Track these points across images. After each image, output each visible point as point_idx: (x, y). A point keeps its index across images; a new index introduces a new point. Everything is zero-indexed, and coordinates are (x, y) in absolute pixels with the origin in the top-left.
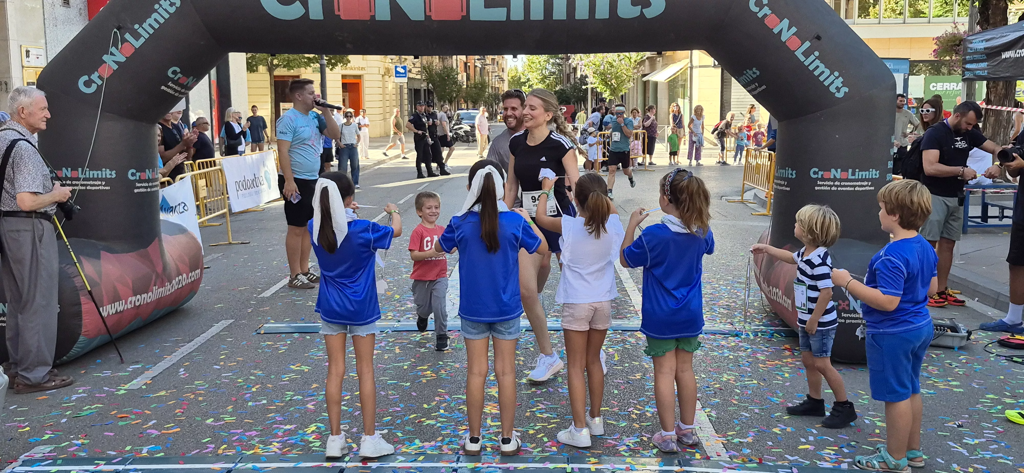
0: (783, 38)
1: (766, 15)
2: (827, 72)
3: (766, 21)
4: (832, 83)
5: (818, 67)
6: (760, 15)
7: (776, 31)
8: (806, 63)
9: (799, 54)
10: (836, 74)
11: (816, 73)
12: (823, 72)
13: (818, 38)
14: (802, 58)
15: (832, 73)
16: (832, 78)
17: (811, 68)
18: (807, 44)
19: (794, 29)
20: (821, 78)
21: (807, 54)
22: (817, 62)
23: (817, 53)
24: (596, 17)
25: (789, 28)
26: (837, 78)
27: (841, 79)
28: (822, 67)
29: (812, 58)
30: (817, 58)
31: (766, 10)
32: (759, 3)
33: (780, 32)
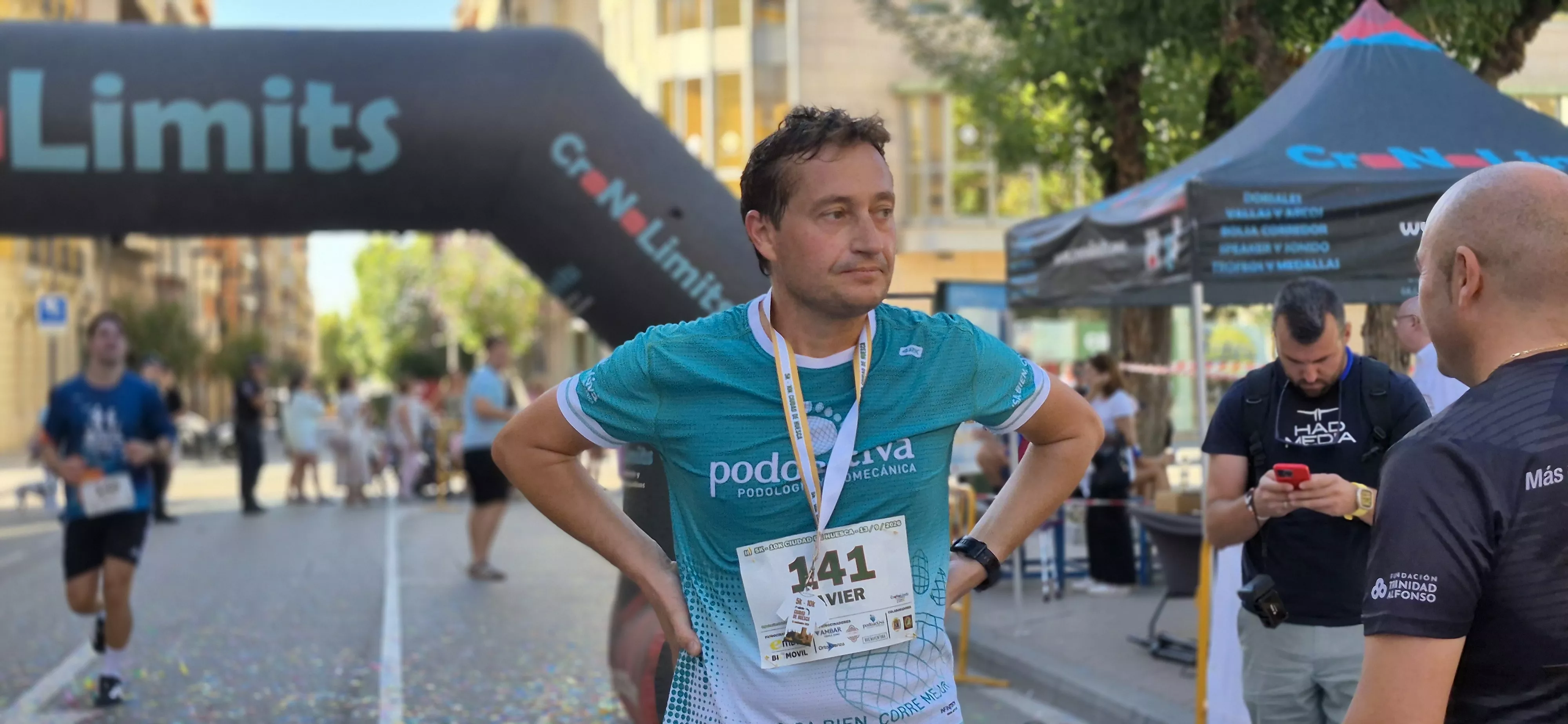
0: (617, 211)
1: (581, 173)
2: (695, 273)
3: (585, 183)
4: (704, 292)
5: (677, 264)
6: (573, 171)
7: (601, 199)
8: (658, 257)
9: (644, 240)
10: (710, 277)
11: (677, 274)
12: (685, 275)
13: (676, 213)
14: (649, 248)
15: (702, 274)
16: (703, 285)
18: (657, 225)
19: (633, 199)
21: (658, 240)
22: (676, 257)
23: (674, 241)
24: (266, 168)
25: (625, 195)
26: (712, 284)
27: (718, 287)
28: (685, 266)
29: (666, 249)
30: (676, 248)
31: (582, 164)
32: (569, 151)
33: (610, 201)
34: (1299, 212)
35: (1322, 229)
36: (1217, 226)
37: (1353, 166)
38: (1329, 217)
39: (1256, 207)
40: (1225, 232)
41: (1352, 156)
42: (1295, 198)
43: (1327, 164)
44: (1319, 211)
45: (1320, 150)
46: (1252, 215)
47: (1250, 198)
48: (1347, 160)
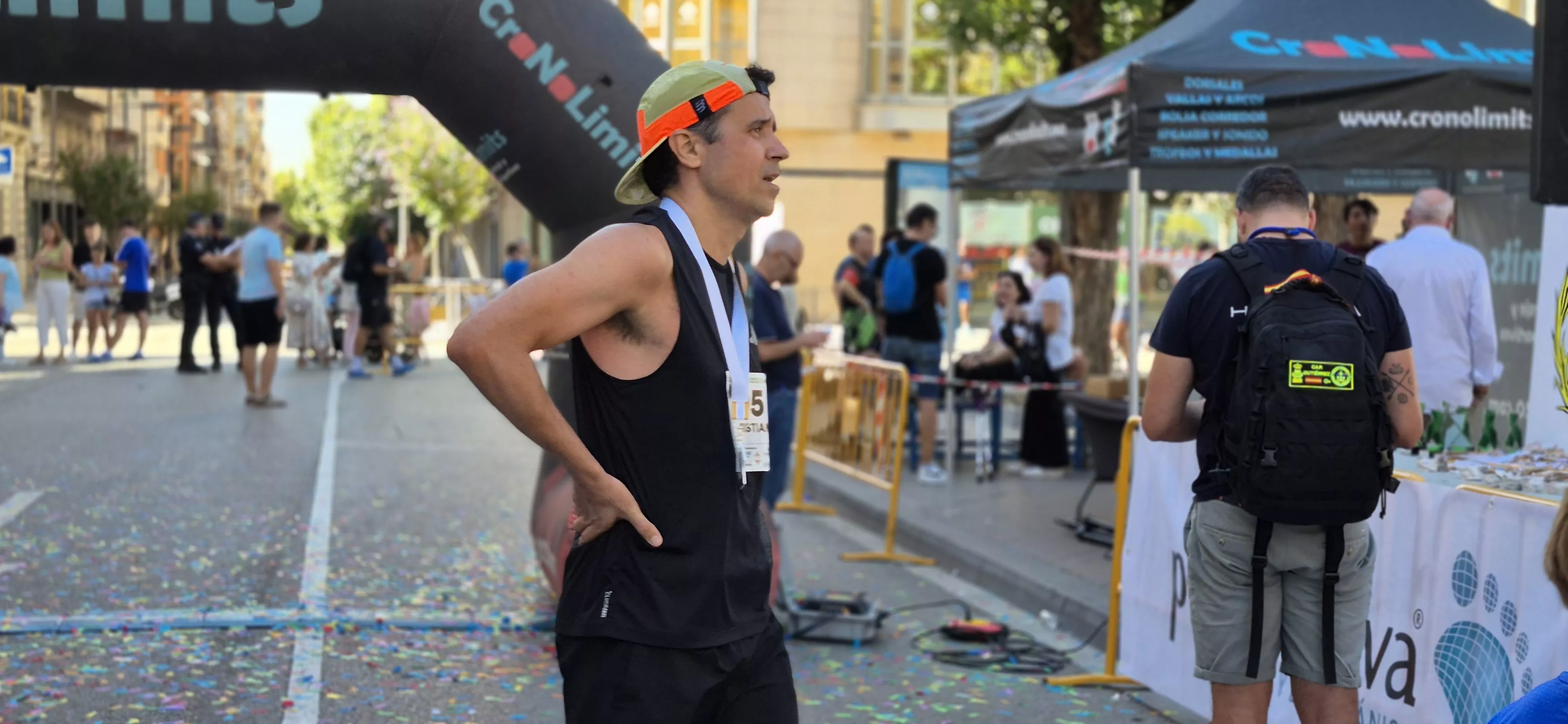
1: (509, 36)
3: (513, 46)
6: (501, 33)
7: (530, 64)
8: (587, 125)
9: (572, 107)
12: (614, 145)
13: (606, 81)
14: (578, 116)
15: (631, 145)
16: (632, 154)
18: (586, 92)
19: (562, 64)
21: (587, 108)
22: (605, 126)
23: (604, 109)
24: (188, 20)
25: (554, 60)
28: (614, 135)
29: (595, 116)
30: (604, 117)
31: (511, 26)
32: (497, 12)
33: (537, 68)
34: (1240, 99)
35: (1262, 117)
36: (1156, 110)
37: (1296, 53)
38: (1269, 104)
39: (1196, 92)
40: (1165, 117)
41: (1297, 44)
42: (1237, 85)
43: (1272, 51)
44: (1258, 98)
45: (1264, 37)
46: (1192, 101)
47: (1190, 83)
48: (1291, 47)
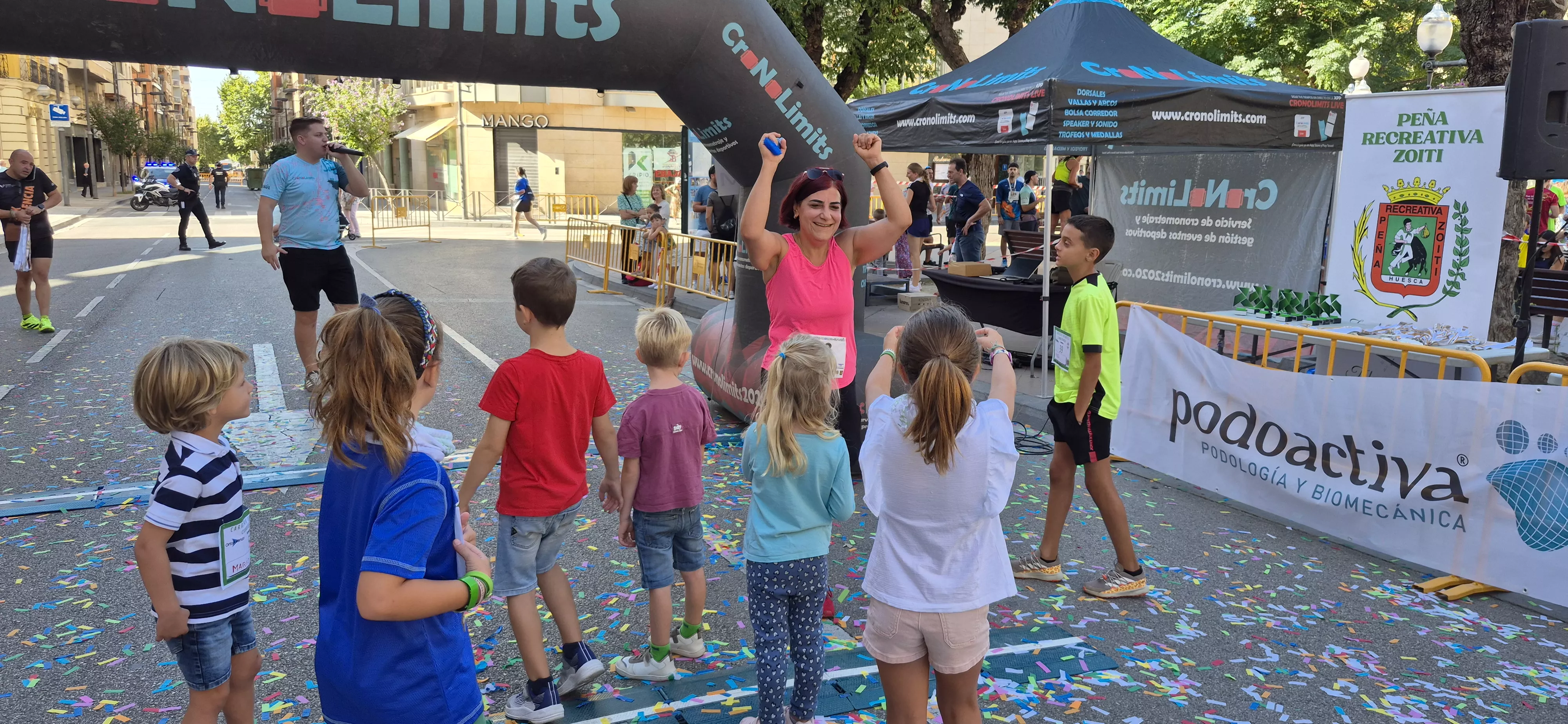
0: (763, 81)
1: (741, 51)
2: (810, 128)
3: (743, 59)
4: (816, 141)
5: (800, 121)
6: (735, 50)
7: (753, 72)
8: (788, 116)
9: (779, 102)
10: (820, 130)
11: (799, 128)
12: (806, 128)
13: (800, 85)
14: (783, 109)
15: (815, 130)
16: (815, 135)
17: (793, 122)
18: (788, 92)
19: (774, 73)
20: (804, 135)
21: (788, 104)
22: (800, 115)
23: (799, 104)
24: (526, 33)
25: (768, 71)
26: (821, 135)
27: (824, 138)
28: (805, 122)
29: (794, 109)
30: (799, 110)
31: (742, 45)
32: (733, 35)
33: (759, 74)
34: (1105, 103)
35: (1115, 113)
36: (1062, 109)
37: (1117, 75)
38: (1119, 106)
39: (1083, 98)
42: (1104, 94)
43: (1106, 74)
44: (1114, 102)
45: (1097, 65)
46: (1081, 103)
47: (1080, 92)
